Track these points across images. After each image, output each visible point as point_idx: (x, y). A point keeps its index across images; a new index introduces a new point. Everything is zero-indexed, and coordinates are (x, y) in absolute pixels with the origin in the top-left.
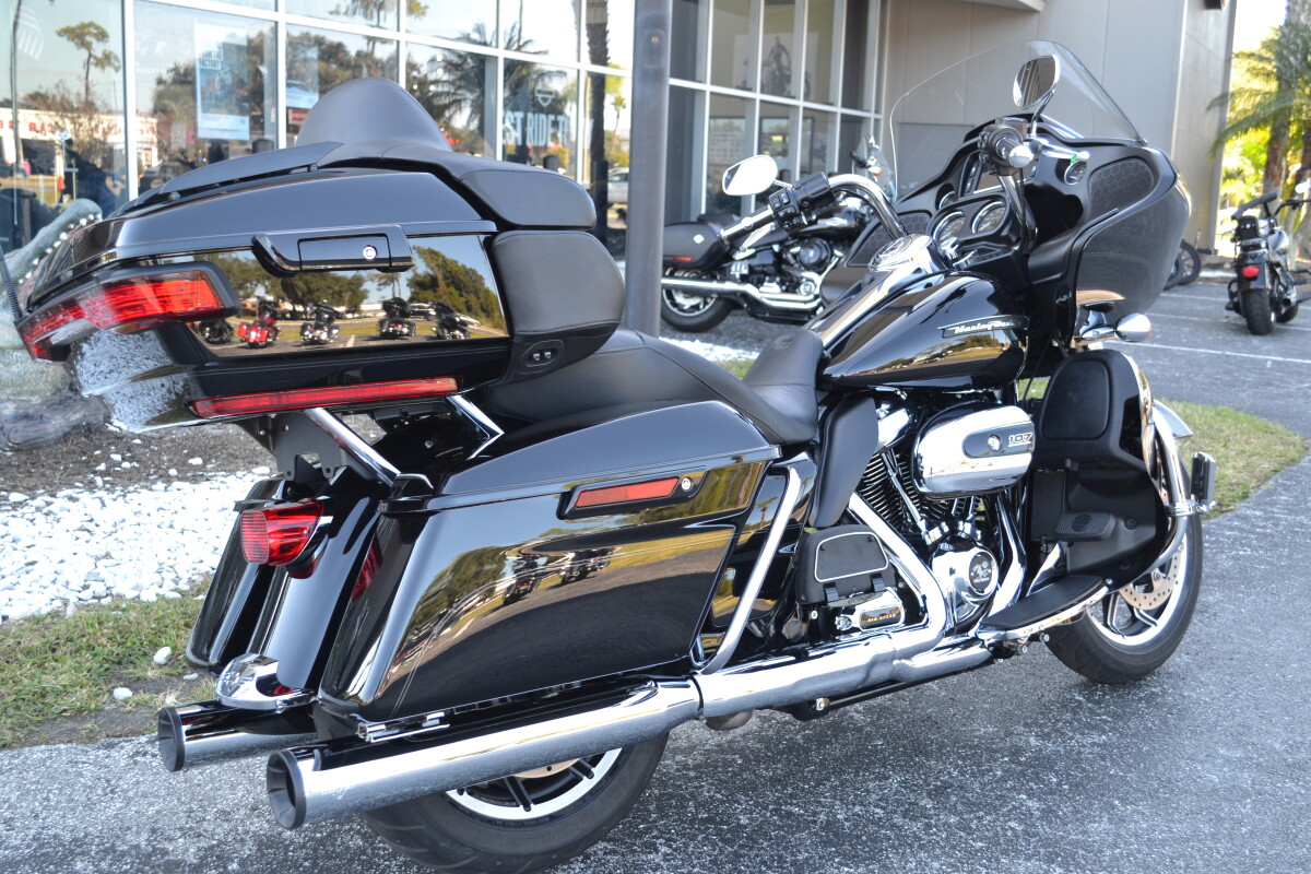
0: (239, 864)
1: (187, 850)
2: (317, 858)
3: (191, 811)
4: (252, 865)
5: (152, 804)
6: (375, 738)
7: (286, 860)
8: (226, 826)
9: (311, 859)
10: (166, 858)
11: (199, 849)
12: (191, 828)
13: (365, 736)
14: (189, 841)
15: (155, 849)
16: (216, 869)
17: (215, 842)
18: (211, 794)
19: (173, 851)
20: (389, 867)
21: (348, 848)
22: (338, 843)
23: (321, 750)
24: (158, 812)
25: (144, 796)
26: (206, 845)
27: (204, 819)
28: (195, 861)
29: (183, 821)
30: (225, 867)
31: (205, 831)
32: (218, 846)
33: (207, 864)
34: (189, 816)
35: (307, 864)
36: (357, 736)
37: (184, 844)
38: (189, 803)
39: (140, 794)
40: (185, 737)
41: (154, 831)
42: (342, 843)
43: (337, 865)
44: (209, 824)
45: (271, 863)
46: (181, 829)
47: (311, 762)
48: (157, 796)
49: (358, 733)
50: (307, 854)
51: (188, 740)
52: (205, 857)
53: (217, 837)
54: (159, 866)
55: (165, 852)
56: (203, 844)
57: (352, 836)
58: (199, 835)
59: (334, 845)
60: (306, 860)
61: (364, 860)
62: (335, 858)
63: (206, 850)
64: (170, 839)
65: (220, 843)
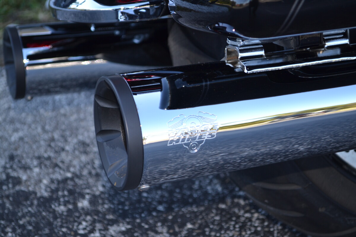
0: (91, 202)
1: (40, 181)
2: (173, 202)
3: (53, 139)
4: (103, 203)
5: (16, 130)
6: (249, 68)
7: (139, 201)
8: (84, 158)
9: (166, 202)
10: (17, 188)
11: (52, 181)
12: (49, 158)
13: (234, 63)
14: (45, 170)
15: (8, 176)
16: (65, 205)
17: (69, 175)
18: (75, 124)
19: (26, 181)
20: (250, 220)
21: (206, 194)
22: (196, 186)
23: (172, 79)
24: (21, 139)
25: (12, 121)
26: (59, 178)
27: (63, 149)
28: (46, 194)
29: (42, 150)
30: (75, 204)
31: (63, 162)
32: (72, 179)
33: (57, 199)
34: (50, 146)
35: (161, 208)
36: (224, 63)
37: (39, 174)
38: (52, 132)
39: (8, 119)
40: (26, 61)
41: (12, 158)
42: (201, 187)
43: (194, 212)
44: (67, 155)
45: (123, 204)
46: (39, 158)
47: (156, 96)
48: (24, 123)
49: (225, 59)
50: (162, 196)
51: (29, 65)
52: (57, 190)
53: (72, 169)
54: (8, 197)
55: (17, 181)
56: (58, 176)
57: (211, 181)
58: (56, 165)
59: (191, 189)
60: (160, 203)
61: (223, 210)
62: (191, 204)
63: (59, 182)
64: (26, 168)
65: (76, 176)
